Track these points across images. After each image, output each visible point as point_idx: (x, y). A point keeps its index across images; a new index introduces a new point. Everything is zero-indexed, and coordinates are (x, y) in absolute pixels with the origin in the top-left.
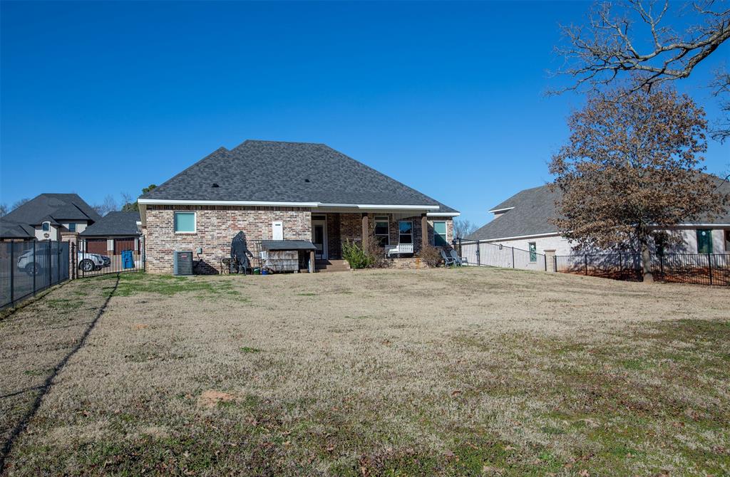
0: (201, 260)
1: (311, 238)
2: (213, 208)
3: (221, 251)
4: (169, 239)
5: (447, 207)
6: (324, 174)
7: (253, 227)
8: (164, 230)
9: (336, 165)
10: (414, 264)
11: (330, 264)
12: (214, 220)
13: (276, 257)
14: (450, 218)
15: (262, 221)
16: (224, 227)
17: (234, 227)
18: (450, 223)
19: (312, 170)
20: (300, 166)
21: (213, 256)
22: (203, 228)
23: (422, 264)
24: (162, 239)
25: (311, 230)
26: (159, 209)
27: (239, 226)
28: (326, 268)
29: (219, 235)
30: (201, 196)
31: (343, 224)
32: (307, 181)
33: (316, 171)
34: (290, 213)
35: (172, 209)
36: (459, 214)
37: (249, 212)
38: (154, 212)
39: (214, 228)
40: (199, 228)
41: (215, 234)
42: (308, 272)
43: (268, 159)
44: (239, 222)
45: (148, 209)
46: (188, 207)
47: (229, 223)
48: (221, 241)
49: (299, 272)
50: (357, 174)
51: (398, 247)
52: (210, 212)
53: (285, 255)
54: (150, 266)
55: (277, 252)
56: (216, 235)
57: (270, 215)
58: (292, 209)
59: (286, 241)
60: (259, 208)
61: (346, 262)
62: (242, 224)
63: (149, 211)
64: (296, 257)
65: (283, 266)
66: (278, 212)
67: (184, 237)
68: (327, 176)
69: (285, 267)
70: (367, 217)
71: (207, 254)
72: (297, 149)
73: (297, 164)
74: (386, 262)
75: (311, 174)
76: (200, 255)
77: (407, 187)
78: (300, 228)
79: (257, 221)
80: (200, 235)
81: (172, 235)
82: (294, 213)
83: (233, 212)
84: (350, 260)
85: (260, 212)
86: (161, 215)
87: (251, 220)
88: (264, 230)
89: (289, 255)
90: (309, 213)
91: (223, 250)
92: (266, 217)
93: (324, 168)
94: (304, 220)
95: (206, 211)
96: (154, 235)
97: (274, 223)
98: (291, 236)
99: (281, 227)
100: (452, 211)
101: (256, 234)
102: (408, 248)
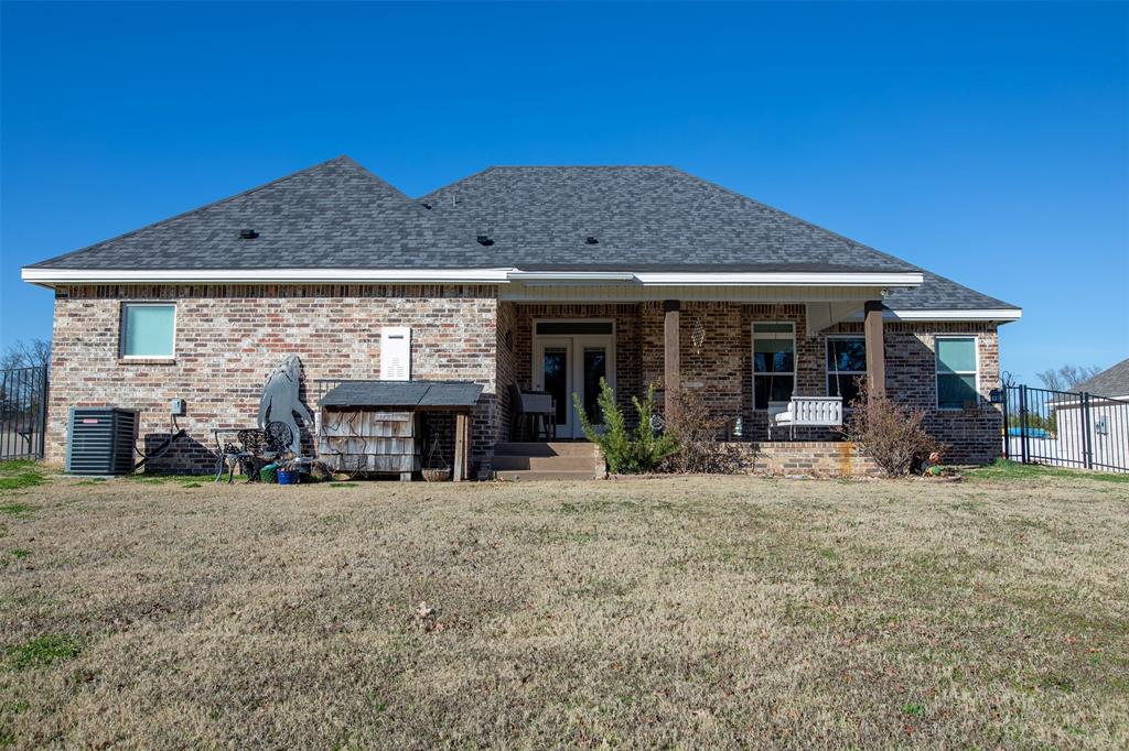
0: (182, 433)
1: (492, 376)
2: (220, 290)
3: (234, 410)
4: (104, 375)
5: (978, 297)
6: (643, 227)
7: (326, 345)
8: (92, 350)
9: (683, 206)
10: (830, 461)
11: (552, 453)
12: (222, 325)
13: (342, 431)
14: (989, 327)
15: (350, 325)
16: (246, 343)
17: (275, 343)
18: (987, 342)
19: (616, 218)
20: (590, 211)
21: (215, 423)
22: (192, 345)
23: (859, 464)
24: (88, 374)
25: (493, 351)
26: (86, 297)
27: (288, 340)
28: (527, 467)
29: (232, 366)
30: (193, 259)
31: (650, 344)
32: (592, 241)
33: (625, 220)
34: (435, 303)
35: (116, 295)
36: (1017, 314)
37: (317, 300)
38: (75, 305)
39: (219, 345)
40: (183, 345)
41: (222, 361)
42: (450, 478)
43: (520, 200)
44: (290, 331)
45: (58, 296)
46: (157, 291)
47: (262, 331)
48: (239, 381)
49: (417, 476)
50: (730, 223)
51: (791, 405)
52: (211, 301)
53: (373, 424)
54: (54, 444)
55: (349, 416)
56: (224, 366)
57: (376, 308)
58: (440, 290)
59: (416, 382)
60: (344, 290)
61: (596, 451)
62: (296, 335)
63: (61, 302)
64: (407, 430)
65: (365, 456)
66: (398, 302)
67: (143, 369)
68: (648, 229)
69: (371, 460)
70: (676, 314)
71: (200, 418)
72: (600, 178)
73: (584, 206)
74: (733, 456)
75: (611, 226)
76: (179, 420)
77: (863, 247)
78: (462, 345)
79: (337, 326)
80: (182, 365)
81: (112, 364)
82: (445, 303)
83: (273, 301)
84: (605, 444)
85: (348, 300)
86: (90, 311)
87: (323, 323)
88: (357, 350)
89: (385, 424)
90: (491, 302)
91: (242, 408)
92: (363, 315)
93: (649, 212)
94: (476, 323)
95: (202, 301)
96: (68, 365)
97: (386, 331)
98: (431, 370)
99: (406, 342)
100: (999, 305)
101: (334, 362)
102: (828, 412)
